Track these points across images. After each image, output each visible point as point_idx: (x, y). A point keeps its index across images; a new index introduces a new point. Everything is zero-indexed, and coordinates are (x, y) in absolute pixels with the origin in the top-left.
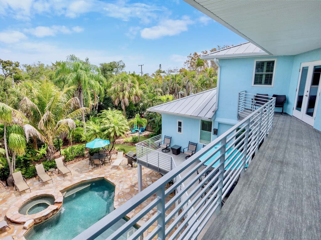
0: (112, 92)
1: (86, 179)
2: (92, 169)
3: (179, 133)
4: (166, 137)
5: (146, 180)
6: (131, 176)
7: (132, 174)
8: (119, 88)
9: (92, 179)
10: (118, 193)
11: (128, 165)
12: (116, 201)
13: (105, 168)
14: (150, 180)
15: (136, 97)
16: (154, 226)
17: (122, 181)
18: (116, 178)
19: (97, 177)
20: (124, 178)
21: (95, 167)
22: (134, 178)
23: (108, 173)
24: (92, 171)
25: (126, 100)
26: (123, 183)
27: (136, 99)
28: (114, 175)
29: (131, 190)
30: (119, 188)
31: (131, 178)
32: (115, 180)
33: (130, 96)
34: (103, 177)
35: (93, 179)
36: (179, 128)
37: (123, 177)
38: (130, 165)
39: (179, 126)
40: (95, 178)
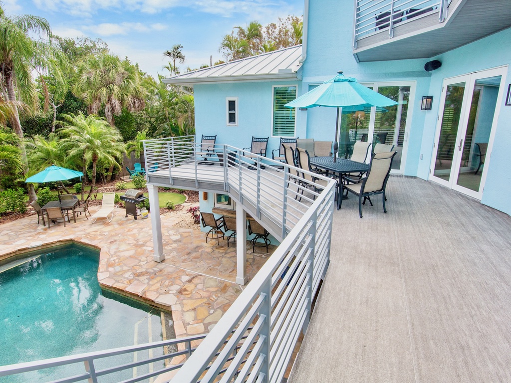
0: (85, 87)
1: (29, 247)
2: (45, 230)
3: (232, 124)
4: (204, 138)
5: (167, 234)
6: (135, 231)
7: (137, 228)
8: (98, 78)
9: (43, 245)
10: (106, 260)
11: (127, 216)
12: (101, 272)
13: (76, 226)
14: (175, 233)
15: (136, 101)
16: (196, 299)
17: (115, 241)
18: (101, 237)
19: (56, 240)
20: (120, 235)
21: (52, 227)
22: (142, 234)
23: (83, 233)
24: (43, 233)
25: (116, 103)
26: (117, 243)
27: (137, 105)
28: (97, 233)
29: (136, 251)
30: (109, 252)
31: (134, 234)
32: (100, 240)
33: (122, 95)
34: (71, 240)
35: (47, 244)
36: (230, 114)
37: (117, 235)
38: (131, 217)
39: (230, 110)
40: (52, 243)
